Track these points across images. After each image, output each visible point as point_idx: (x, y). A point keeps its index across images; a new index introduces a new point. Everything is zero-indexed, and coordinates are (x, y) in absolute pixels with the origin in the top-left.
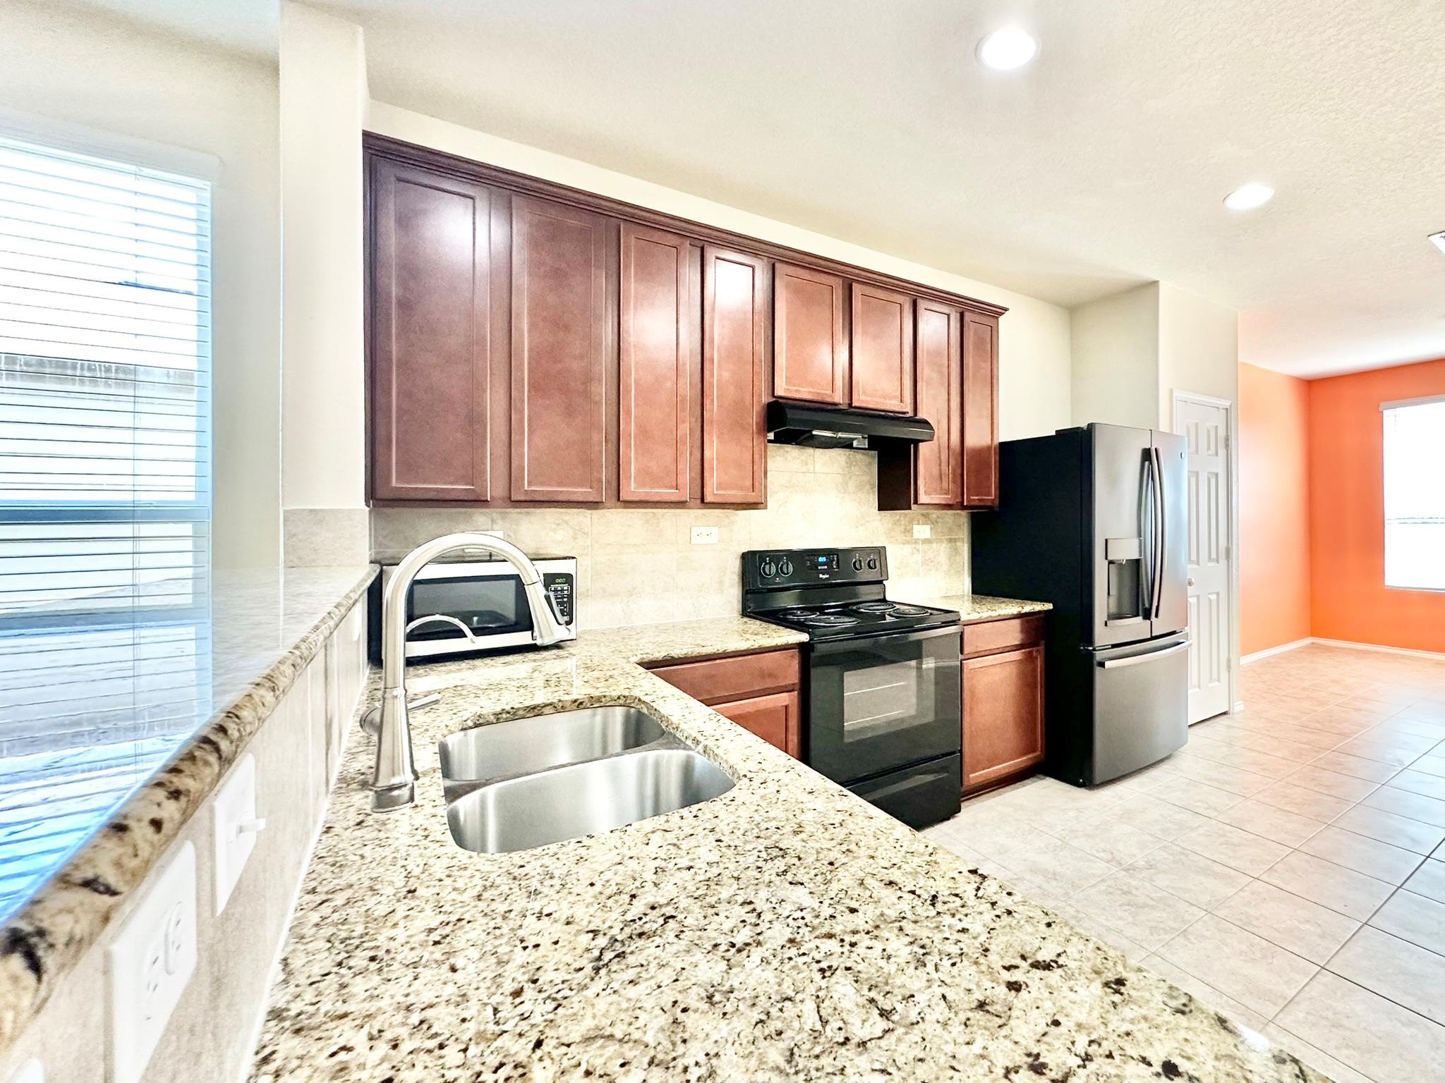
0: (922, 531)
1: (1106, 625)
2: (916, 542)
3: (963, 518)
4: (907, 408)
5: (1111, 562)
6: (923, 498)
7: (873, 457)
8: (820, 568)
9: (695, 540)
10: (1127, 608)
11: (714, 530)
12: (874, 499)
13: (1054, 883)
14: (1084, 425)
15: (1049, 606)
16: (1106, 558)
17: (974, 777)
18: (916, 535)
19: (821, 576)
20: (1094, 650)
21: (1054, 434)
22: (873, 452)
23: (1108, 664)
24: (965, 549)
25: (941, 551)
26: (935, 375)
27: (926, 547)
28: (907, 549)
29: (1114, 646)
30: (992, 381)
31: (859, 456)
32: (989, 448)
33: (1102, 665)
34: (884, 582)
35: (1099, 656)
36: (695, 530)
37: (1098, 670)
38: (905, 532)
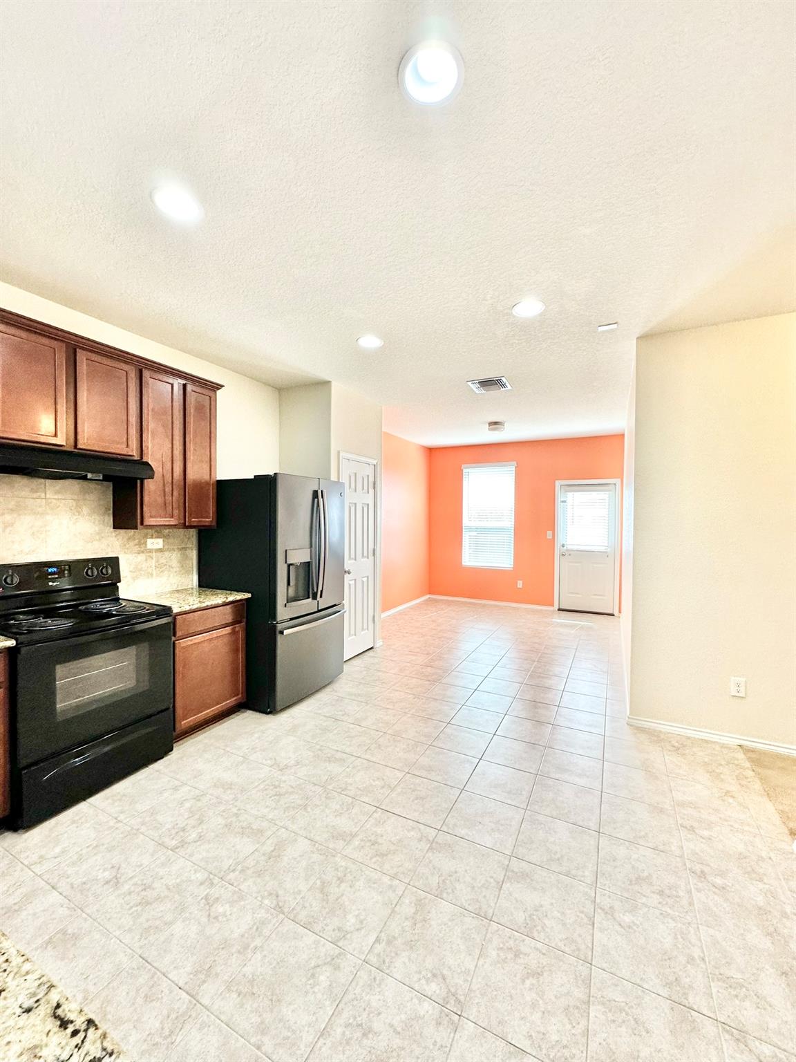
0: (155, 543)
1: (285, 606)
2: (151, 551)
3: (193, 533)
4: (133, 452)
5: (289, 565)
6: (149, 521)
7: (108, 487)
8: (50, 577)
10: (301, 593)
12: (110, 520)
14: (271, 473)
15: (249, 595)
16: (286, 562)
17: (184, 723)
18: (149, 546)
19: (50, 584)
20: (277, 623)
21: (253, 477)
22: (105, 483)
23: (286, 632)
24: (194, 555)
25: (174, 557)
26: (161, 429)
27: (159, 554)
28: (142, 557)
29: (291, 619)
30: (211, 436)
31: (92, 485)
32: (207, 483)
33: (282, 633)
34: (118, 584)
35: (279, 627)
37: (279, 637)
38: (139, 544)
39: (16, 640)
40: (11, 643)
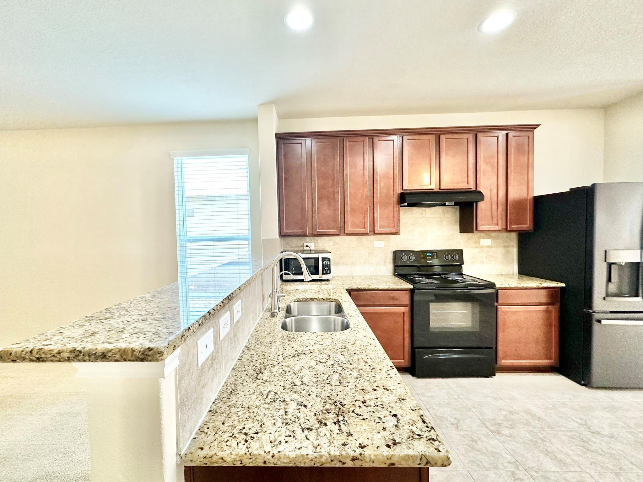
0: (486, 242)
1: (604, 299)
2: (482, 247)
3: (514, 236)
4: (472, 187)
5: (610, 265)
6: (480, 228)
7: (456, 208)
8: (428, 258)
9: (375, 246)
10: (626, 289)
11: (382, 242)
12: (458, 228)
13: (537, 422)
14: (589, 184)
15: (563, 285)
16: (605, 261)
17: (504, 362)
18: (482, 244)
19: (428, 261)
20: (594, 312)
21: (568, 191)
23: (603, 322)
24: (514, 251)
25: (499, 252)
26: (489, 169)
27: (488, 249)
28: (477, 251)
29: (611, 312)
30: (529, 166)
32: (526, 200)
33: (600, 321)
34: (462, 265)
35: (596, 316)
36: (375, 242)
37: (596, 326)
38: (476, 242)
39: (413, 285)
40: (411, 287)
